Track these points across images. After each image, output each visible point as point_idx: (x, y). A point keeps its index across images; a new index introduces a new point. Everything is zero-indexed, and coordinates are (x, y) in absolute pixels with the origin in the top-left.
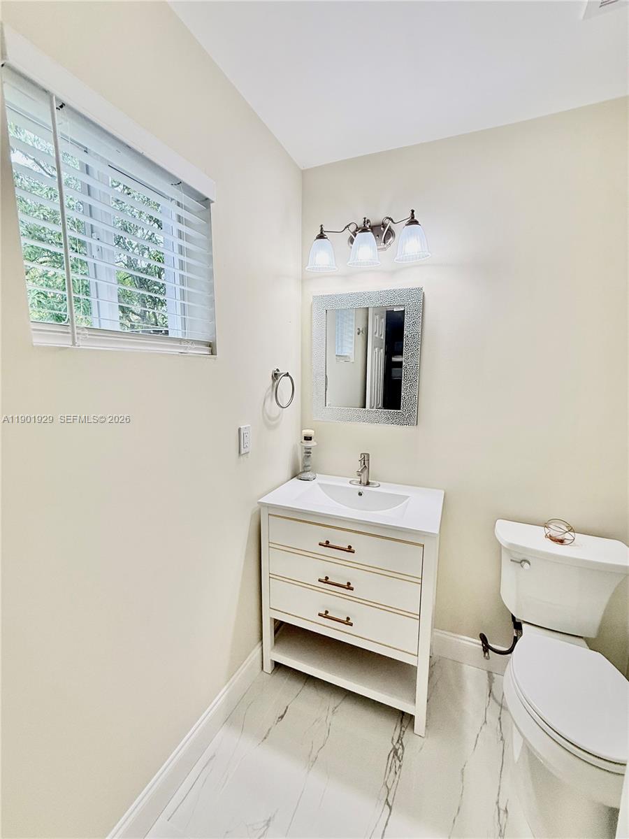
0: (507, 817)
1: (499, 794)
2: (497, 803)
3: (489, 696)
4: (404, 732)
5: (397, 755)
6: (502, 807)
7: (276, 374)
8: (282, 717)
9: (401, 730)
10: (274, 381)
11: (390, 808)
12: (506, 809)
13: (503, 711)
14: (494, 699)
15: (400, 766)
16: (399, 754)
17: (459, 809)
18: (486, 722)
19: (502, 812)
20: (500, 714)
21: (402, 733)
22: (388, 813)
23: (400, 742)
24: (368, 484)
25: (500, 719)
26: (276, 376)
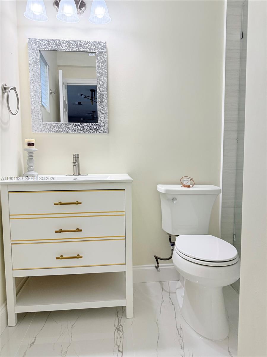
0: (182, 331)
1: (176, 324)
2: (176, 327)
3: (163, 291)
4: (121, 320)
5: (119, 330)
6: (179, 328)
7: (5, 88)
8: (33, 343)
9: (119, 320)
10: (3, 93)
11: (122, 352)
12: (181, 328)
13: (170, 294)
14: (165, 291)
15: (123, 334)
16: (120, 330)
17: (159, 337)
18: (163, 301)
19: (179, 330)
20: (170, 295)
21: (119, 321)
22: (121, 355)
23: (119, 325)
24: (79, 174)
25: (170, 297)
26: (5, 89)
